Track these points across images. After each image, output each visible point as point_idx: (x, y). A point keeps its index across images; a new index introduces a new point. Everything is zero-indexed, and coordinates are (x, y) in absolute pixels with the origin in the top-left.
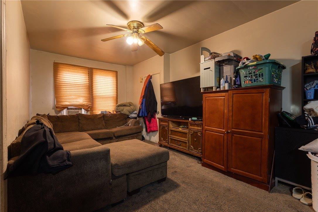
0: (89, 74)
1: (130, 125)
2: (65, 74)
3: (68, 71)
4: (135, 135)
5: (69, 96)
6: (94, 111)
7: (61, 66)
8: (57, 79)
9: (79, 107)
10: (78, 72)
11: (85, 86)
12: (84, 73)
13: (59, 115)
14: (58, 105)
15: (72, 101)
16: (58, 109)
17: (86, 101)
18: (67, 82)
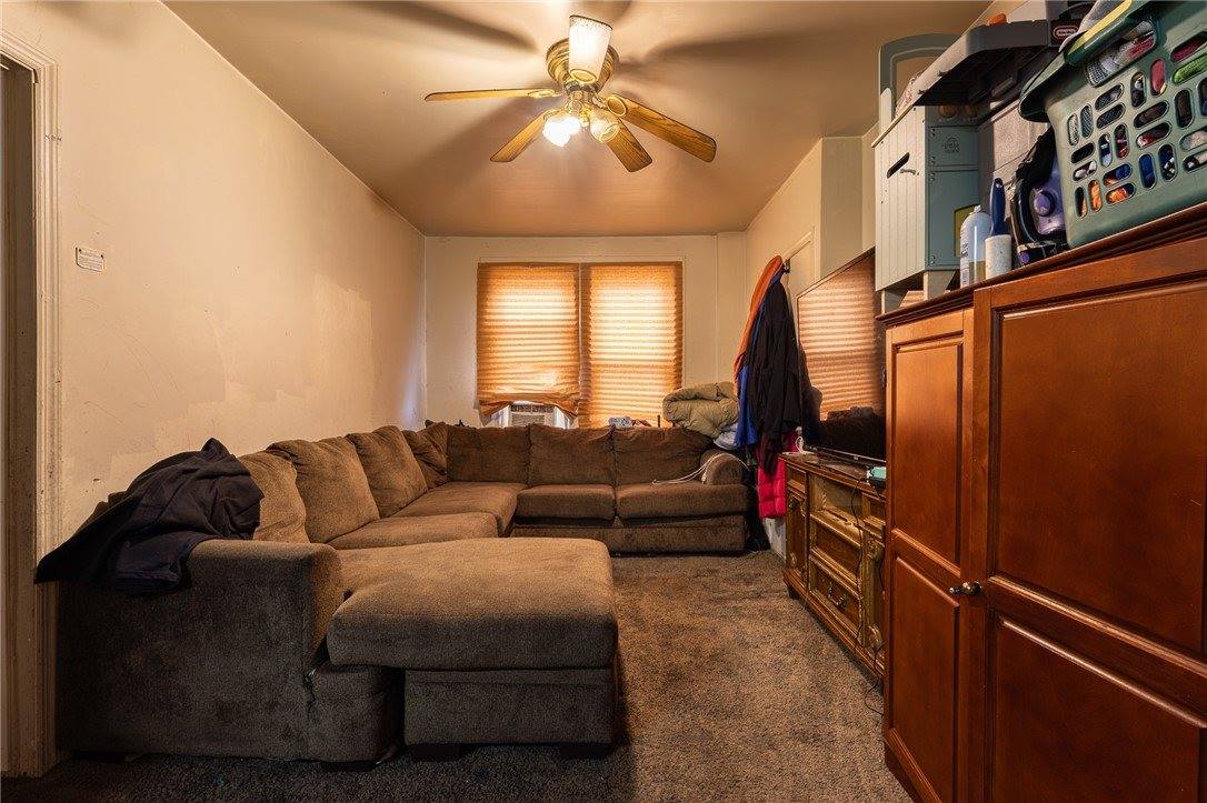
0: (576, 286)
1: (704, 479)
2: (506, 297)
3: (516, 286)
4: (711, 522)
5: (516, 365)
6: (592, 418)
7: (496, 272)
8: (487, 313)
9: (545, 403)
10: (544, 286)
11: (563, 329)
12: (561, 285)
13: (492, 424)
14: (484, 393)
15: (523, 382)
16: (484, 409)
17: (564, 381)
18: (512, 320)
